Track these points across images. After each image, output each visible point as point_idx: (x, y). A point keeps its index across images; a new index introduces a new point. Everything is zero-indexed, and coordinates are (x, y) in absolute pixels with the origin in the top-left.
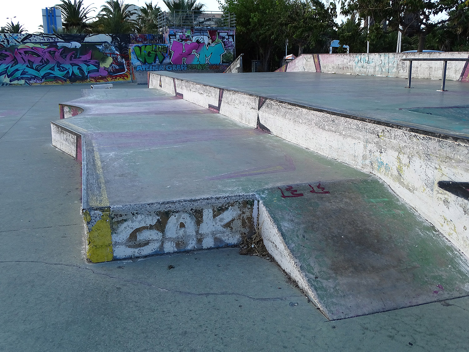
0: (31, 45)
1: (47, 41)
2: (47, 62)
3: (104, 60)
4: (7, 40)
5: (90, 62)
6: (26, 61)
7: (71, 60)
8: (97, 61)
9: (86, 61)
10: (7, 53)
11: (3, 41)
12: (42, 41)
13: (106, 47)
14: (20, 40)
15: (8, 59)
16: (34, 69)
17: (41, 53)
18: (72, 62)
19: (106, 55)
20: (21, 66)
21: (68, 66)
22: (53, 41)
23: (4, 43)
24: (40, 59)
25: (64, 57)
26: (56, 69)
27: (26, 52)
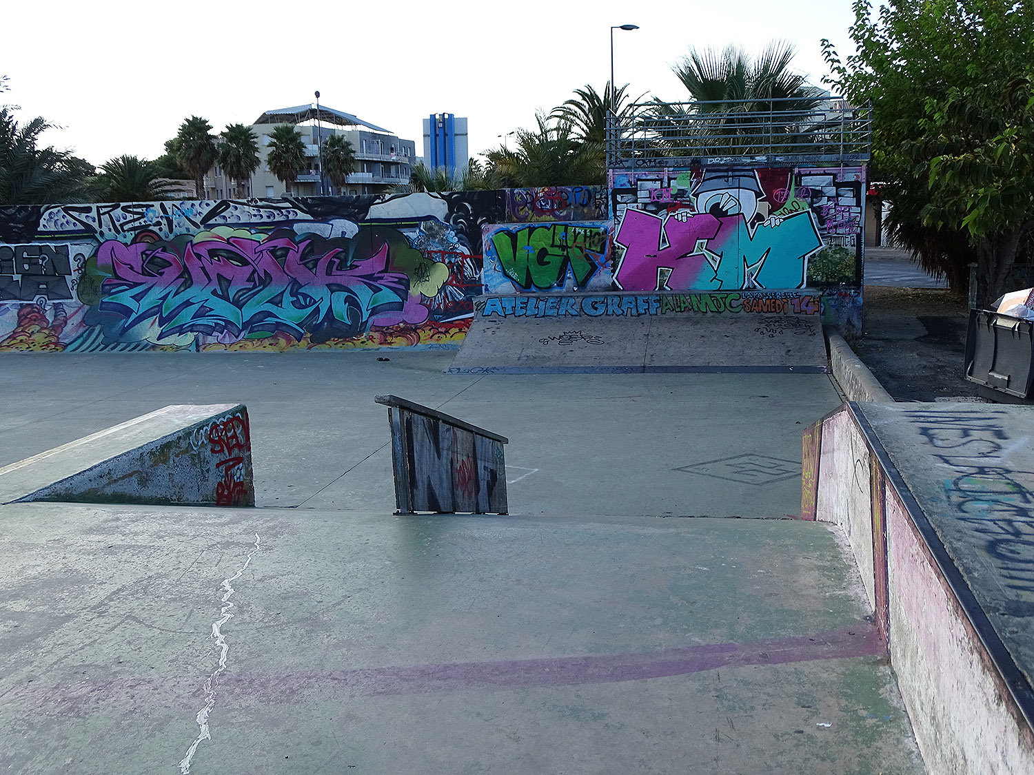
0: (226, 232)
1: (268, 220)
2: (266, 281)
3: (422, 272)
4: (168, 219)
5: (382, 278)
6: (214, 276)
7: (329, 273)
8: (401, 276)
9: (370, 277)
10: (168, 256)
11: (158, 224)
12: (254, 220)
13: (430, 233)
14: (198, 220)
15: (171, 273)
16: (230, 302)
17: (249, 255)
18: (330, 280)
19: (431, 259)
20: (199, 293)
21: (319, 292)
22: (282, 219)
23: (161, 230)
24: (249, 269)
25: (310, 265)
26: (287, 299)
27: (213, 253)
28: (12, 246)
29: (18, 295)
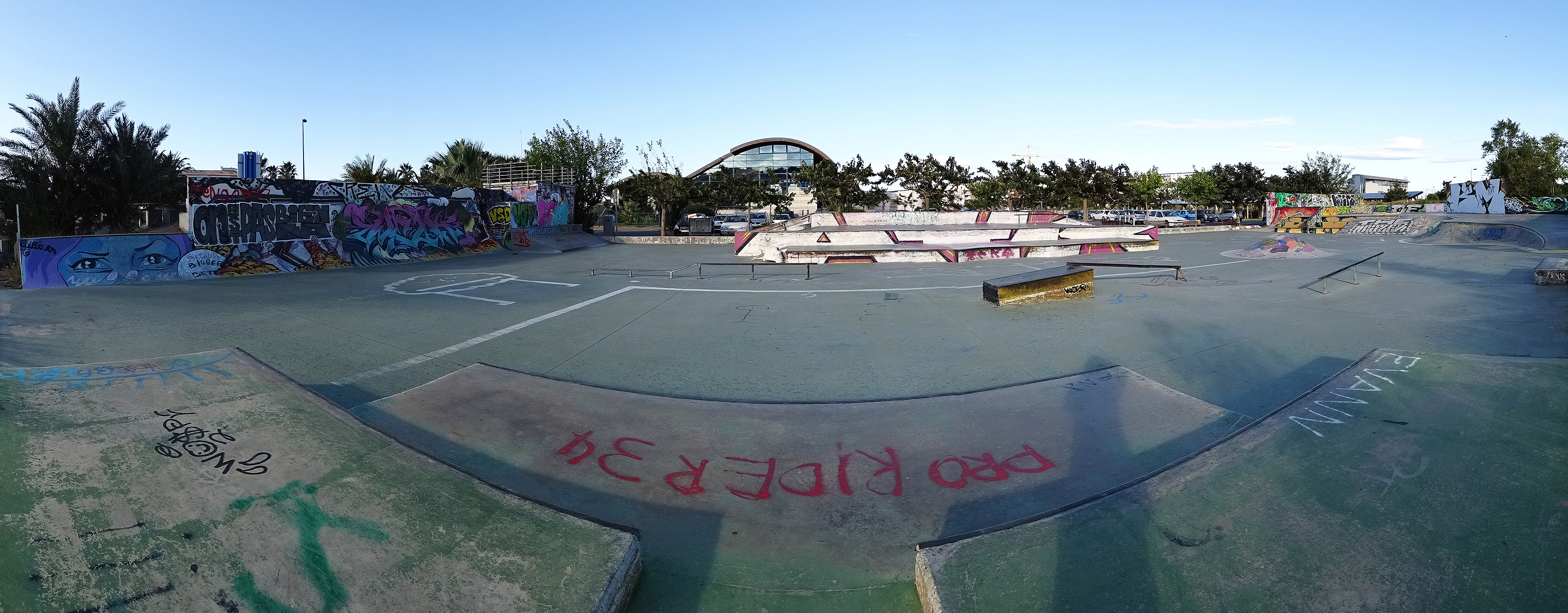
0: (401, 202)
1: (418, 196)
2: (417, 227)
3: (467, 223)
4: (378, 193)
5: (455, 224)
6: (396, 225)
7: (439, 223)
8: (461, 223)
9: (451, 224)
10: (377, 213)
11: (374, 195)
12: (413, 196)
13: (470, 206)
14: (391, 194)
15: (378, 222)
16: (405, 237)
17: (410, 213)
18: (440, 225)
19: (470, 216)
20: (391, 233)
21: (437, 231)
22: (423, 196)
23: (374, 198)
24: (410, 221)
25: (432, 219)
26: (427, 235)
27: (396, 212)
28: (297, 205)
29: (299, 235)
